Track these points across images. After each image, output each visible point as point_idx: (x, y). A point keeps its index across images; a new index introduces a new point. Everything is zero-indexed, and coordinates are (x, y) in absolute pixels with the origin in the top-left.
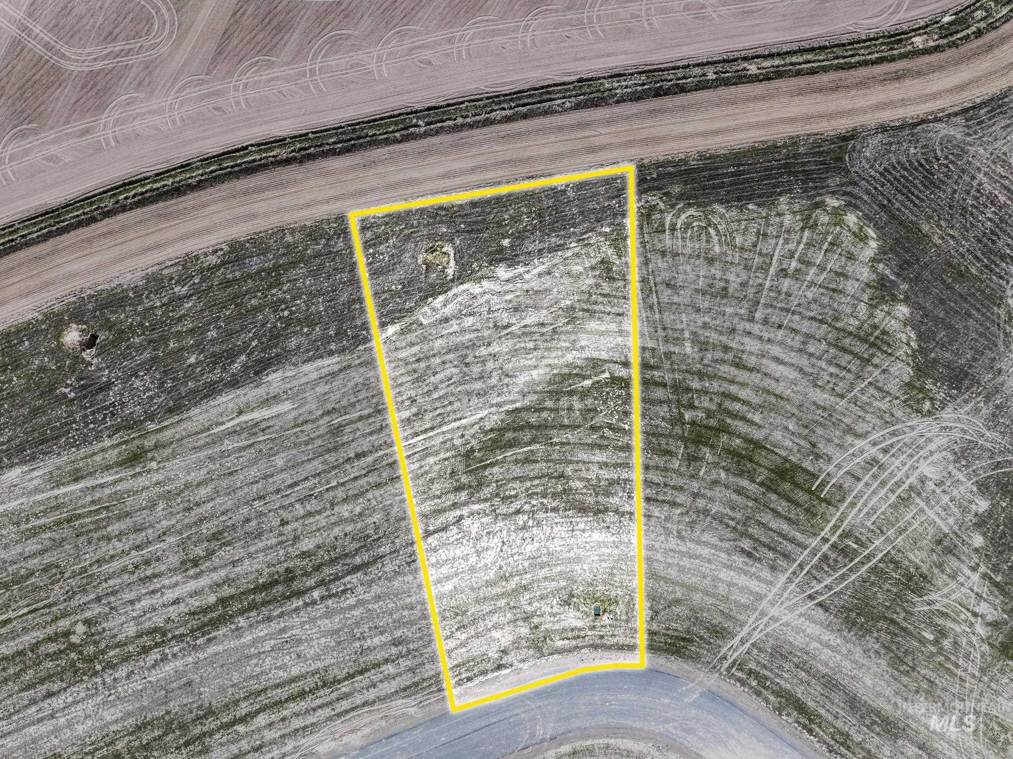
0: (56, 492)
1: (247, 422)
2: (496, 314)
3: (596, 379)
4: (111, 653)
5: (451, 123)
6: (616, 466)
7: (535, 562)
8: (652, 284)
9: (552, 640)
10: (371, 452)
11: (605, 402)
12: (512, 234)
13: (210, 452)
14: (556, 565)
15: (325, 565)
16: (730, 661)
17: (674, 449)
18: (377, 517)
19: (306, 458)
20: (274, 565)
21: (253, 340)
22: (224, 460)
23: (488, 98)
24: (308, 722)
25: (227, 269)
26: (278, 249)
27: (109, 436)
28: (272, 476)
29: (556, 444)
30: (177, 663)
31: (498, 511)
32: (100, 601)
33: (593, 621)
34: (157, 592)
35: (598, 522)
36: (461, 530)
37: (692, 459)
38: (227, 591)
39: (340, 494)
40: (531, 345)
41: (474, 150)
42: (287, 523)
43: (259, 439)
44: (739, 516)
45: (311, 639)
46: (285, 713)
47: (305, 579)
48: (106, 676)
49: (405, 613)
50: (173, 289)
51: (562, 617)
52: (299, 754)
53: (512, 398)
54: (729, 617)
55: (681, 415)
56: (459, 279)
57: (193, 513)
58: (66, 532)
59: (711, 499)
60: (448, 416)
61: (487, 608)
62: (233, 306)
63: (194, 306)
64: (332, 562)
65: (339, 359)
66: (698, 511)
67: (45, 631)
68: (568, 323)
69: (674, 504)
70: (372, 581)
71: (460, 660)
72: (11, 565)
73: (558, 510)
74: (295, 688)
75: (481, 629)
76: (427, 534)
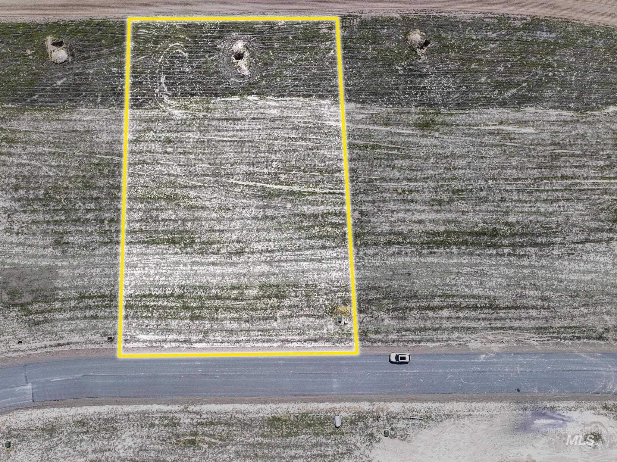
0: (371, 127)
1: (503, 130)
4: (369, 237)
10: (572, 178)
13: (474, 140)
15: (518, 235)
18: (560, 219)
19: (531, 166)
20: (487, 223)
21: (524, 82)
22: (481, 148)
24: (472, 325)
25: (525, 32)
26: (561, 33)
27: (415, 106)
28: (506, 169)
30: (406, 259)
32: (374, 203)
34: (410, 211)
36: (608, 246)
38: (453, 227)
39: (543, 196)
42: (505, 201)
43: (507, 144)
45: (493, 276)
46: (460, 314)
47: (503, 239)
48: (361, 249)
49: (556, 283)
50: (487, 32)
52: (457, 343)
57: (450, 172)
58: (369, 153)
61: (606, 299)
62: (519, 57)
63: (496, 48)
64: (523, 235)
65: (573, 114)
67: (334, 208)
70: (543, 256)
71: (578, 324)
72: (328, 161)
74: (472, 302)
75: (598, 311)
76: (587, 241)
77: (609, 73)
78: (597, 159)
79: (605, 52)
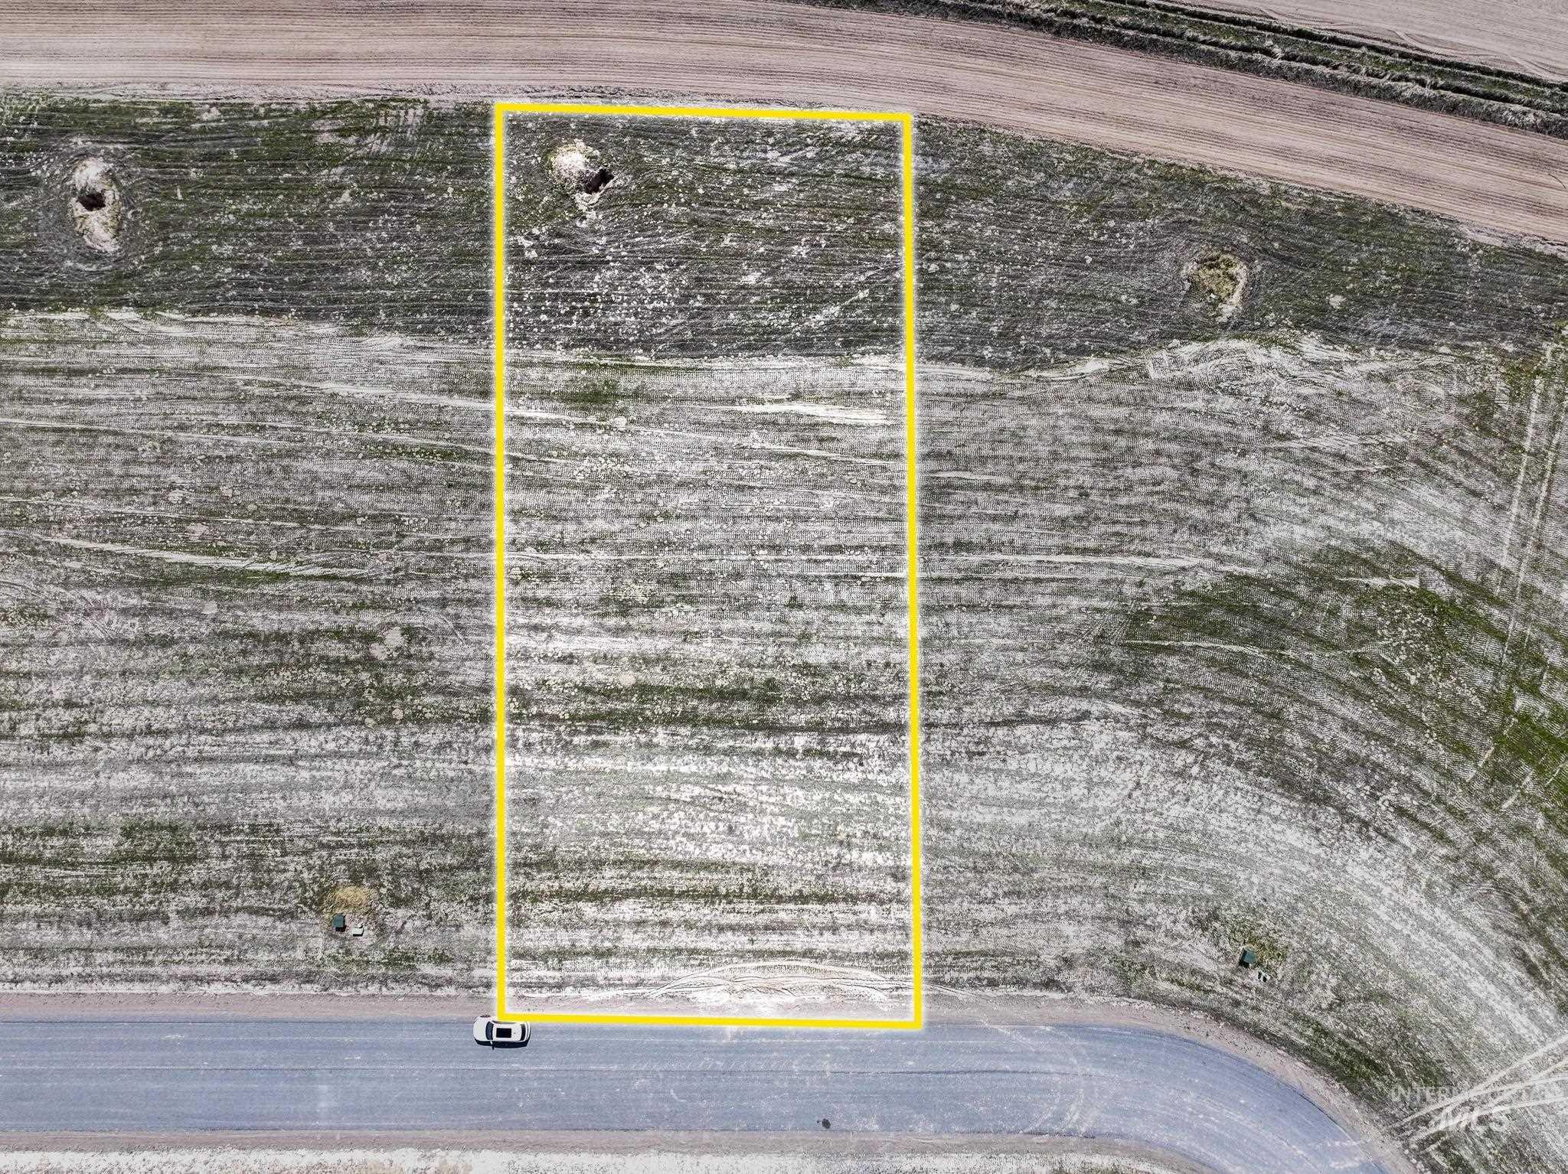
0: (444, 400)
1: (799, 416)
2: (1274, 410)
3: (1394, 581)
4: (428, 700)
5: (1327, 71)
6: (1370, 735)
7: (1178, 838)
8: (1548, 467)
9: (1153, 974)
10: (982, 548)
11: (1394, 625)
12: (1352, 291)
13: (721, 439)
14: (1208, 856)
15: (834, 699)
16: (1433, 1130)
17: (1476, 747)
18: (950, 658)
19: (873, 514)
20: (750, 666)
21: (863, 288)
22: (739, 462)
23: (1402, 55)
24: (702, 945)
25: (867, 156)
26: (962, 159)
27: (566, 347)
28: (806, 519)
29: (1288, 660)
30: (528, 761)
31: (1149, 730)
32: (444, 606)
33: (1233, 972)
34: (543, 630)
35: (1304, 815)
36: (1076, 735)
37: (1499, 775)
38: (657, 676)
40: (1310, 483)
41: (1345, 130)
42: (800, 606)
43: (809, 452)
44: (1540, 900)
45: (763, 812)
46: (671, 914)
47: (792, 709)
48: (404, 732)
50: (765, 152)
51: (1186, 945)
52: (663, 991)
53: (1245, 556)
54: (1458, 1057)
55: (1511, 697)
56: (1237, 328)
57: (654, 526)
58: (435, 471)
59: (1505, 854)
60: (1131, 541)
61: (1069, 879)
62: (851, 220)
63: (789, 194)
64: (849, 699)
65: (989, 377)
66: (1475, 865)
67: (335, 618)
68: (1385, 473)
69: (1440, 837)
70: (900, 758)
71: (991, 946)
72: (323, 488)
73: (1249, 769)
74: (705, 880)
75: (1046, 910)
76: (1021, 719)
77: (1088, 269)
78: (1052, 499)
79: (1079, 215)
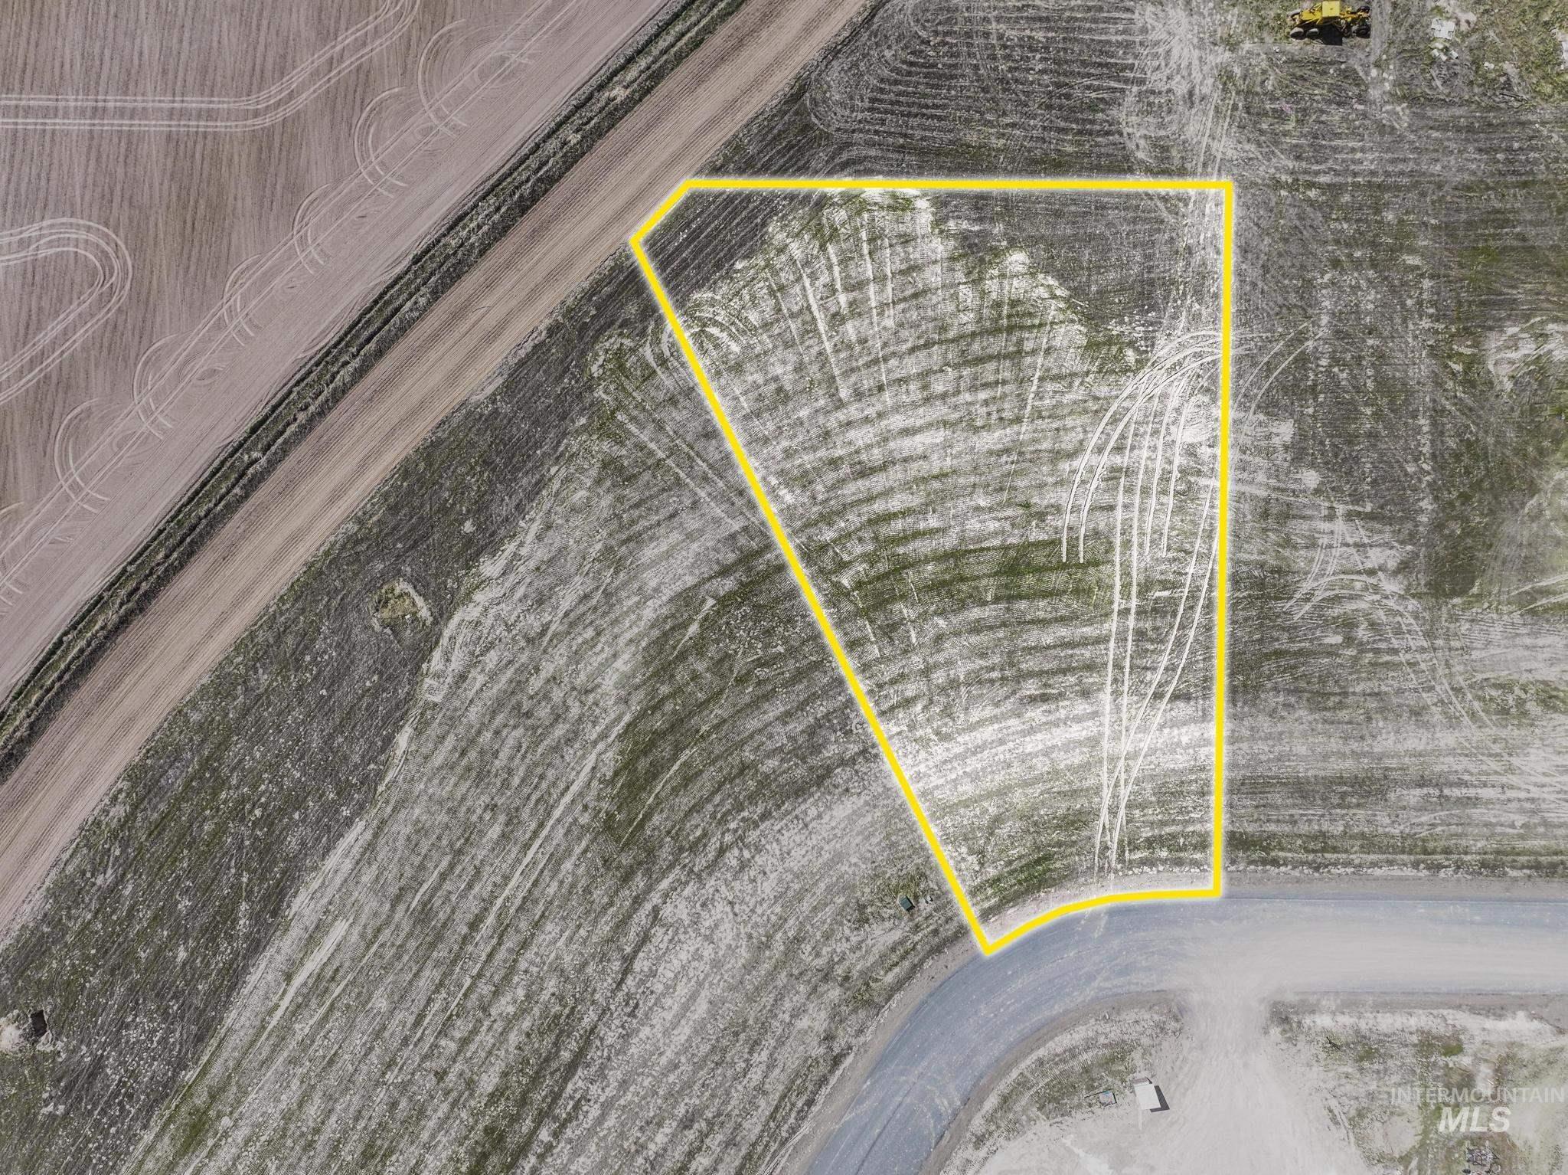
1: (305, 984)
2: (519, 626)
3: (700, 617)
5: (293, 428)
6: (802, 706)
7: (788, 899)
8: (687, 449)
9: (876, 980)
10: (486, 909)
11: (732, 637)
12: (468, 511)
13: (286, 1054)
14: (815, 884)
15: (529, 1091)
16: (1115, 846)
17: (859, 634)
18: (551, 985)
19: (411, 976)
20: (466, 1138)
21: (241, 875)
22: (310, 1052)
23: (317, 364)
25: (145, 809)
26: (191, 740)
27: (145, 1127)
28: (384, 1028)
29: (709, 733)
31: (696, 869)
33: (911, 920)
35: (830, 793)
36: (667, 926)
37: (889, 631)
39: (485, 989)
40: (590, 633)
41: (346, 441)
42: (445, 1073)
43: (336, 994)
44: (997, 659)
47: (516, 1126)
49: (671, 1078)
50: (94, 884)
51: (869, 942)
53: (613, 716)
54: (1074, 793)
55: (838, 586)
56: (442, 615)
57: (319, 1146)
59: (949, 663)
60: (550, 795)
61: (767, 999)
62: (185, 852)
63: (137, 886)
64: (536, 1079)
65: (364, 823)
66: (943, 690)
68: (616, 572)
69: (908, 703)
70: (602, 1068)
71: (781, 1088)
73: (770, 813)
75: (780, 1030)
76: (628, 961)
77: (330, 697)
78: (482, 834)
79: (286, 678)
